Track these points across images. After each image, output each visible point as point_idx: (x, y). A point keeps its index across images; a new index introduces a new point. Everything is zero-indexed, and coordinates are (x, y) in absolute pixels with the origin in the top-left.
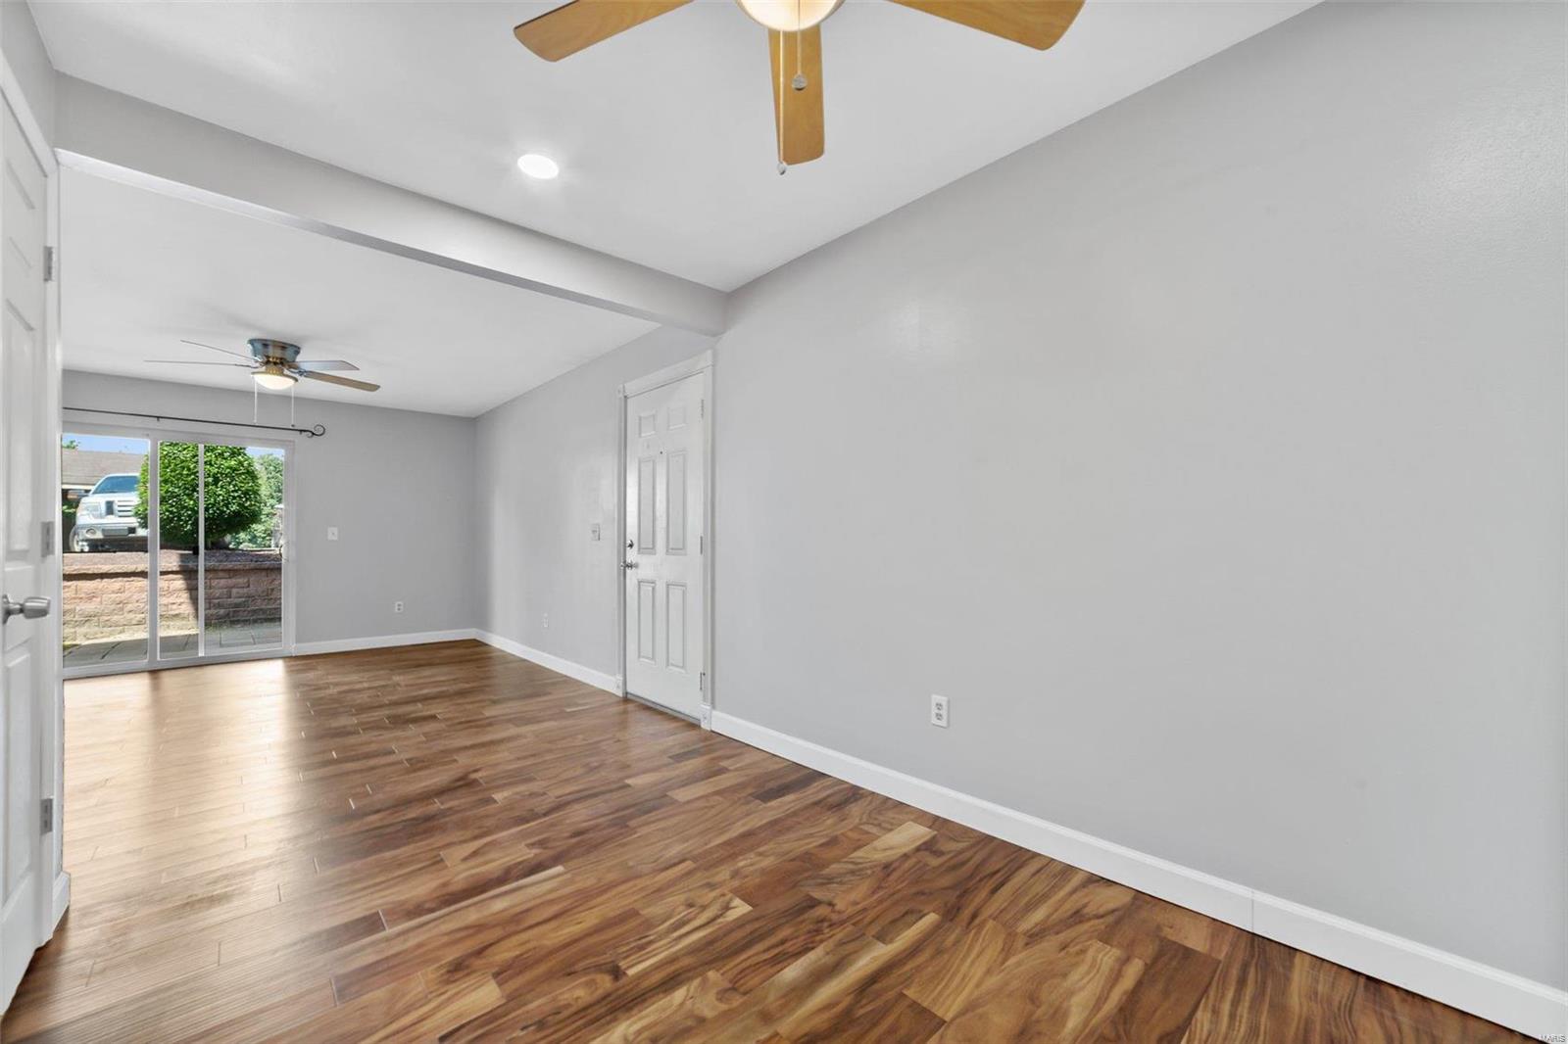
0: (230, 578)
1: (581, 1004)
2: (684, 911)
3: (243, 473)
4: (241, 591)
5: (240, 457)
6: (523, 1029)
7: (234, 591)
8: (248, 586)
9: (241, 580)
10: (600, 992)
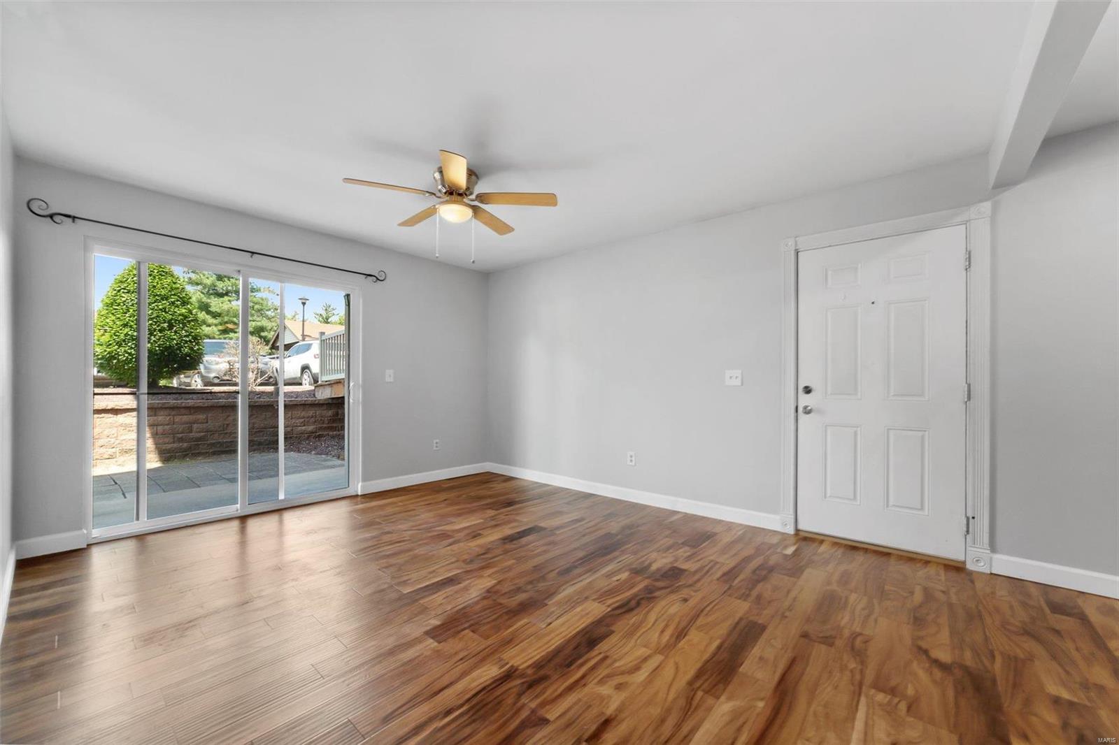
0: (190, 414)
3: (192, 320)
4: (201, 426)
5: (189, 306)
7: (195, 426)
8: (207, 422)
9: (201, 417)
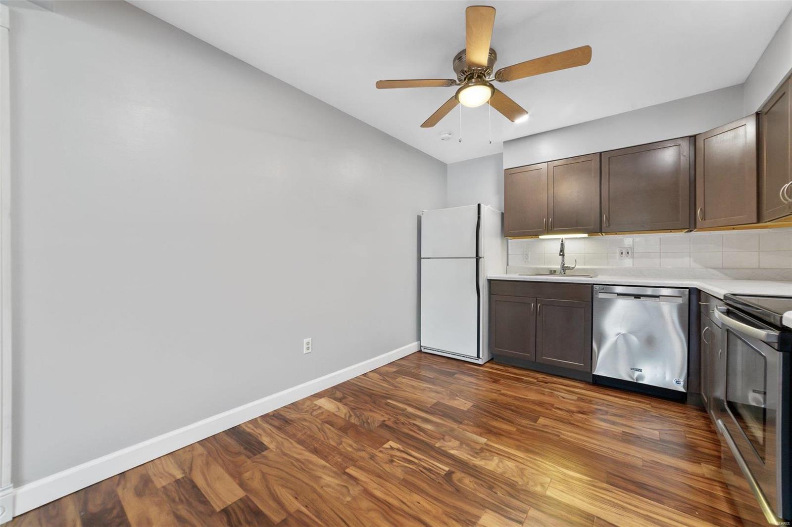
1: (472, 479)
2: (396, 462)
6: (497, 493)
10: (463, 475)
